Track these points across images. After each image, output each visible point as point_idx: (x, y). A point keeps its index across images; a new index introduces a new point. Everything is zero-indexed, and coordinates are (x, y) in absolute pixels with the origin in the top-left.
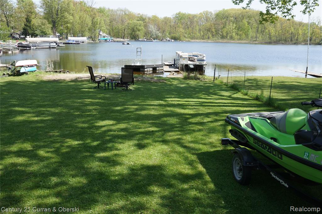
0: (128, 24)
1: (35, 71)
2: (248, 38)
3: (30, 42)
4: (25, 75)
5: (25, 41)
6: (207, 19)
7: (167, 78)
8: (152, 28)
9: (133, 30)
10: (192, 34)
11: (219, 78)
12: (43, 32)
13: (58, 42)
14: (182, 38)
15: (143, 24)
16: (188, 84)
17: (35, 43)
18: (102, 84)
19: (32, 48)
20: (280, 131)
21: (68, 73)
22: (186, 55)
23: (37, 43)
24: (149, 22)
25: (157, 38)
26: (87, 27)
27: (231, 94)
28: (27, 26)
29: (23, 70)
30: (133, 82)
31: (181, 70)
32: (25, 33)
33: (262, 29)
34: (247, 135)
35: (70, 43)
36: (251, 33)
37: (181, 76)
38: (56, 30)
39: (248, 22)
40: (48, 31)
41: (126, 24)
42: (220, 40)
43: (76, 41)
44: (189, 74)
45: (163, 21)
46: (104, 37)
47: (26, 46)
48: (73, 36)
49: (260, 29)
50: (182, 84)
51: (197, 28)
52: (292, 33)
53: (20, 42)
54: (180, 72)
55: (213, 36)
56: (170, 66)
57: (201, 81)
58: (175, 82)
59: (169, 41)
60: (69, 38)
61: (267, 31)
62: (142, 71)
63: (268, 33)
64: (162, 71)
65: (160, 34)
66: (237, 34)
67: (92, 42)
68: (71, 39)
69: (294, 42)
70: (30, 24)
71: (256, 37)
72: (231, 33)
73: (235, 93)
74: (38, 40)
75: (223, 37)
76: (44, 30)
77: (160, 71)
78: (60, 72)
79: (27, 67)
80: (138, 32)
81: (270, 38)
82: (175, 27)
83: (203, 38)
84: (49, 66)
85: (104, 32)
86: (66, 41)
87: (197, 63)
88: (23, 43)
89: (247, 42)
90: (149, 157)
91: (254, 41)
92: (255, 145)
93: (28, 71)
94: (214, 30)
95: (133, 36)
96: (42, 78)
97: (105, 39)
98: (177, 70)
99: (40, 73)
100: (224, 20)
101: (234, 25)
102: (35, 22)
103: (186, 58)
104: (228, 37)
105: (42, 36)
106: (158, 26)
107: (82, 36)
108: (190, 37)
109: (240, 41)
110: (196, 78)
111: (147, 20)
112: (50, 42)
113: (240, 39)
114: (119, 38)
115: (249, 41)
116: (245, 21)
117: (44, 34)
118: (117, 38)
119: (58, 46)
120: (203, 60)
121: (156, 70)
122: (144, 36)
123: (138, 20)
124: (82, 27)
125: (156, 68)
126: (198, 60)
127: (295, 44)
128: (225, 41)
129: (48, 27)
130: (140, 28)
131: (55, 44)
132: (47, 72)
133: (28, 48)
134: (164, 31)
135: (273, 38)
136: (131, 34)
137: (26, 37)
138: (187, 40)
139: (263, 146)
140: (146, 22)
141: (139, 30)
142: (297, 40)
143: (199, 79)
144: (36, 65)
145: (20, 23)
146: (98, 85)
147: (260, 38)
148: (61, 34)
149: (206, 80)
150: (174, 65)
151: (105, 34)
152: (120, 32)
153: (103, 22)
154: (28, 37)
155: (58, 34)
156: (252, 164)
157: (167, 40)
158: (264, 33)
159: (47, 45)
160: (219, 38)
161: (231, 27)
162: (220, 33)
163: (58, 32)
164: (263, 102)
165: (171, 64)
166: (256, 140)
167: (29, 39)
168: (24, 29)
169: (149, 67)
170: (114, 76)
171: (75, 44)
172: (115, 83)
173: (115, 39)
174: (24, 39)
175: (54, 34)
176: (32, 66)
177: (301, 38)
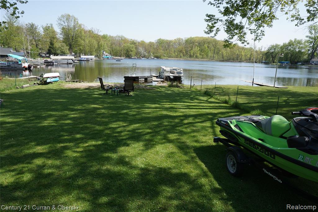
0: (124, 46)
1: (58, 81)
2: (208, 57)
3: (53, 60)
4: (50, 84)
5: (49, 59)
6: (180, 44)
7: (156, 86)
8: (141, 50)
9: (128, 51)
10: (169, 54)
11: (194, 86)
12: (62, 52)
13: (74, 59)
14: (162, 57)
15: (134, 47)
16: (173, 91)
17: (56, 60)
18: (110, 92)
19: (55, 63)
20: (266, 133)
21: (82, 82)
22: (168, 69)
23: (58, 60)
24: (138, 45)
25: (144, 57)
26: (94, 48)
27: (207, 99)
28: (51, 48)
29: (49, 80)
30: (133, 90)
31: (165, 80)
32: (50, 52)
33: (217, 51)
34: (238, 136)
35: (82, 60)
36: (210, 54)
37: (166, 84)
38: (72, 51)
39: (208, 46)
40: (66, 51)
41: (122, 46)
42: (189, 59)
43: (86, 59)
44: (172, 83)
45: (148, 45)
46: (107, 55)
47: (50, 62)
48: (84, 55)
49: (216, 51)
50: (168, 91)
51: (173, 50)
52: (237, 54)
53: (45, 59)
54: (165, 81)
55: (184, 55)
56: (157, 77)
57: (181, 88)
58: (163, 90)
59: (153, 59)
60: (82, 56)
61: (220, 52)
62: (137, 81)
63: (221, 54)
64: (152, 80)
65: (146, 54)
66: (200, 54)
67: (98, 59)
68: (83, 57)
69: (239, 60)
70: (53, 46)
71: (214, 57)
72: (196, 54)
73: (209, 98)
74: (59, 57)
75: (191, 56)
76: (63, 51)
77: (150, 81)
78: (77, 81)
79: (52, 78)
80: (131, 53)
81: (223, 58)
82: (157, 49)
83: (177, 57)
84: (68, 77)
85: (106, 52)
86: (79, 59)
87: (177, 75)
88: (48, 60)
89: (208, 60)
90: (156, 153)
91: (212, 59)
92: (247, 145)
93: (53, 81)
94: (184, 52)
95: (127, 55)
96: (63, 86)
97: (108, 57)
98: (163, 80)
99: (62, 82)
100: (191, 45)
101: (198, 48)
102: (57, 45)
103: (169, 71)
104: (194, 57)
105: (61, 55)
106: (145, 49)
107: (91, 55)
108: (168, 56)
109: (202, 60)
110: (177, 86)
111: (137, 44)
112: (68, 60)
113: (202, 58)
114: (117, 56)
115: (209, 59)
116: (206, 46)
117: (63, 54)
118: (116, 56)
119: (74, 62)
120: (181, 73)
121: (147, 80)
122: (135, 55)
123: (131, 44)
124: (91, 49)
125: (147, 78)
126: (177, 73)
127: (240, 62)
128: (192, 59)
129: (66, 48)
130: (133, 50)
131: (71, 61)
132: (67, 82)
133: (51, 64)
134: (149, 52)
135: (225, 58)
136: (126, 54)
137: (50, 56)
138: (166, 58)
139: (254, 147)
140: (136, 45)
141: (132, 51)
142: (241, 59)
143: (179, 87)
144: (59, 76)
145: (45, 45)
146: (107, 92)
147: (216, 57)
148: (76, 54)
149: (185, 88)
150: (159, 76)
151: (107, 54)
152: (118, 52)
153: (106, 45)
154: (52, 55)
155: (73, 54)
156: (245, 161)
157: (151, 58)
158: (219, 54)
159: (66, 62)
160: (188, 57)
161: (196, 49)
162: (189, 53)
163: (74, 52)
164: (230, 105)
165: (157, 75)
166: (247, 140)
167: (52, 57)
168: (49, 50)
169: (142, 77)
170: (118, 85)
171: (86, 60)
172: (119, 90)
173: (114, 57)
174: (49, 57)
175: (71, 53)
176: (55, 77)
177: (243, 58)
